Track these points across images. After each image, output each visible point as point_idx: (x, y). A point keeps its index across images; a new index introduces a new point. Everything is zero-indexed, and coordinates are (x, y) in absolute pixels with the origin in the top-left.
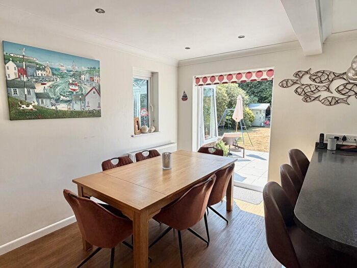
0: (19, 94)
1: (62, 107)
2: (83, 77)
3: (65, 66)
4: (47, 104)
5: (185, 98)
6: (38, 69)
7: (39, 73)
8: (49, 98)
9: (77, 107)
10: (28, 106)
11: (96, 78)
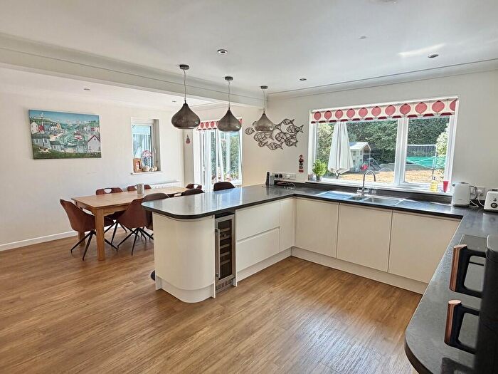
0: (39, 142)
1: (69, 150)
2: (85, 128)
3: (70, 122)
4: (58, 149)
5: (188, 141)
6: (52, 125)
7: (52, 128)
8: (59, 144)
9: (81, 151)
10: (45, 150)
11: (96, 129)
